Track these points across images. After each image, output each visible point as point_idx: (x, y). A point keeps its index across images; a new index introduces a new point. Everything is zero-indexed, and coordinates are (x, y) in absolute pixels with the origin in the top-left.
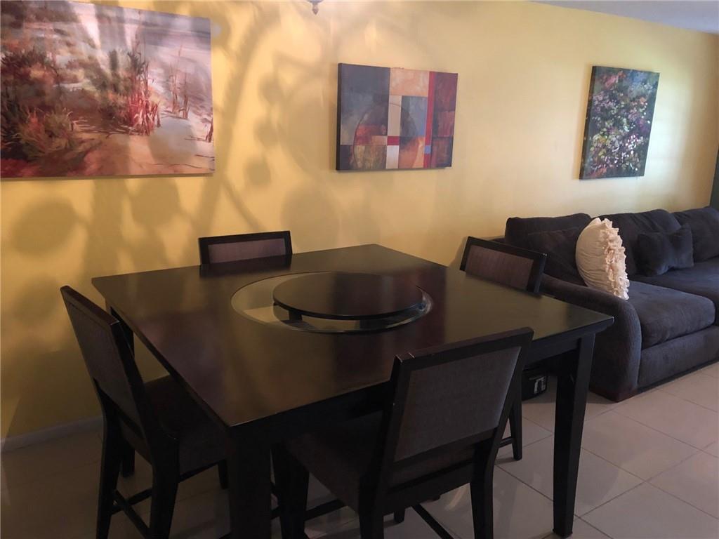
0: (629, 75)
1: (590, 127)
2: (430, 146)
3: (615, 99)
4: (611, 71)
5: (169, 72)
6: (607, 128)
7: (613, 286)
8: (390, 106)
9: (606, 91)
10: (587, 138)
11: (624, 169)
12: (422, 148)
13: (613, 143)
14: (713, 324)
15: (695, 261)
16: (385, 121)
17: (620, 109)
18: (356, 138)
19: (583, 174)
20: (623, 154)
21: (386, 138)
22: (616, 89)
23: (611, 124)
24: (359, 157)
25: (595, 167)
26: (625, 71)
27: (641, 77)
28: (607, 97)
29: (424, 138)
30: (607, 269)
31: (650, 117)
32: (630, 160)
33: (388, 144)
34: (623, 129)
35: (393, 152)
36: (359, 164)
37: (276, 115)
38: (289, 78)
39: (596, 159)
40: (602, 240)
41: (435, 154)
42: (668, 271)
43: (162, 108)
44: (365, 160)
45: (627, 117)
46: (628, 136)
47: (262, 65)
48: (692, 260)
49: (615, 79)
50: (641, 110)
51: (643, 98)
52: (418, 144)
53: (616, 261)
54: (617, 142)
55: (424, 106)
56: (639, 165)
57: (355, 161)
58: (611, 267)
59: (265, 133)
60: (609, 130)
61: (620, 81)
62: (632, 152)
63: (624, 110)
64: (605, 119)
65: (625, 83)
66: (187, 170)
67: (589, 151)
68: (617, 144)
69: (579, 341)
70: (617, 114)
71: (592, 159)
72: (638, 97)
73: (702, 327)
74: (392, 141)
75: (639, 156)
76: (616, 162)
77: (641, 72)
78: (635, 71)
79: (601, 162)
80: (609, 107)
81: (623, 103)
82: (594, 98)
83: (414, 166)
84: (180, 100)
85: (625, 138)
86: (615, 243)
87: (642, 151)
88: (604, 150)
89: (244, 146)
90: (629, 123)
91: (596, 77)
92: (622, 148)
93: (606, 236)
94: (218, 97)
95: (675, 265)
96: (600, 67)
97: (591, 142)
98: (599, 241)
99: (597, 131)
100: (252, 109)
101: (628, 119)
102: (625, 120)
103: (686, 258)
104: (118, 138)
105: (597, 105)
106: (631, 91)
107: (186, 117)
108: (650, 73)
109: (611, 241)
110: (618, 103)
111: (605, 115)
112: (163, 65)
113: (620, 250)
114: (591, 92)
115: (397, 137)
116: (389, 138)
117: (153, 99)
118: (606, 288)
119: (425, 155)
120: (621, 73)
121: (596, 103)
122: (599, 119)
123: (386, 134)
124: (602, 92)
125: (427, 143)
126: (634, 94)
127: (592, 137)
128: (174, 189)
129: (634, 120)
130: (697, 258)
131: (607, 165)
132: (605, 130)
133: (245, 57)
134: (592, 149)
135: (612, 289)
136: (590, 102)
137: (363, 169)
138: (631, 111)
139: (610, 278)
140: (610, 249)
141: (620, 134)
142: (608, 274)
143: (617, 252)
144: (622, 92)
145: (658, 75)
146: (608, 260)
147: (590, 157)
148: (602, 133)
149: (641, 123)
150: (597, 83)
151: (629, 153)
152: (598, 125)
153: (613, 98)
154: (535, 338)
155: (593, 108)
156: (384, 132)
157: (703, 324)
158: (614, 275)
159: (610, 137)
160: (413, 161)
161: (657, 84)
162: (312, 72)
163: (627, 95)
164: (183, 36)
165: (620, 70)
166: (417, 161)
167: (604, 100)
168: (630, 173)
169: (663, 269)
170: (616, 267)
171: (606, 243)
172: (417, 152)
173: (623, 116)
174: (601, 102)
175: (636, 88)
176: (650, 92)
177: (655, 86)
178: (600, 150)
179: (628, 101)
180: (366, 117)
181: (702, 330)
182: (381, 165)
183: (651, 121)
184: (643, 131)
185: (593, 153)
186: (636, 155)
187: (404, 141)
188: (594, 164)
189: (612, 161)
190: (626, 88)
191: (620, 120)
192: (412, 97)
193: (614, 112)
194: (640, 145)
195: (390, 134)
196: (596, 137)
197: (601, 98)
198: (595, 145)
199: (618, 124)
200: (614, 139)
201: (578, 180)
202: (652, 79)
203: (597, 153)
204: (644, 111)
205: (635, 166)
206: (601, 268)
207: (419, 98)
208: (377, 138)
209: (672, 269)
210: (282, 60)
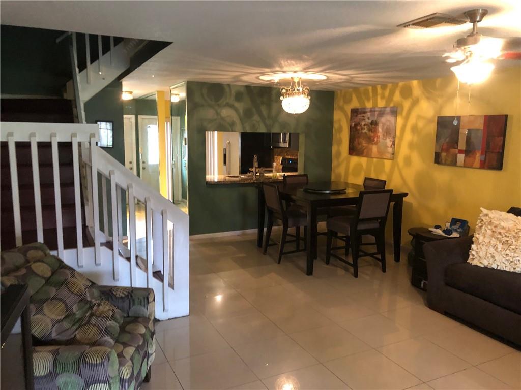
2: (484, 156)
5: (384, 125)
8: (460, 134)
12: (478, 157)
16: (457, 142)
18: (442, 149)
21: (457, 150)
24: (443, 158)
29: (480, 152)
33: (458, 153)
35: (461, 158)
36: (443, 161)
37: (415, 139)
38: (421, 124)
41: (487, 161)
43: (381, 136)
44: (446, 160)
47: (412, 120)
52: (476, 155)
55: (480, 134)
57: (442, 160)
59: (411, 146)
66: (384, 157)
74: (461, 152)
83: (474, 166)
84: (385, 134)
89: (404, 150)
94: (398, 133)
100: (408, 137)
104: (371, 145)
107: (386, 139)
112: (382, 123)
115: (463, 150)
116: (459, 150)
117: (379, 134)
119: (481, 161)
123: (457, 148)
125: (482, 154)
128: (384, 163)
133: (407, 119)
137: (445, 164)
156: (456, 147)
160: (473, 163)
162: (430, 121)
164: (388, 113)
166: (475, 163)
172: (475, 158)
180: (447, 140)
182: (454, 163)
187: (468, 152)
192: (473, 130)
195: (459, 148)
207: (478, 130)
208: (453, 151)
210: (419, 117)
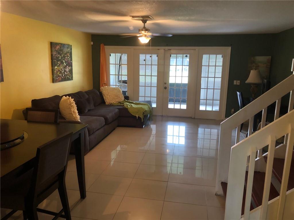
0: (62, 45)
1: (53, 64)
3: (60, 54)
4: (57, 44)
6: (59, 64)
7: (75, 118)
9: (56, 51)
10: (53, 68)
11: (67, 78)
13: (61, 69)
14: (105, 125)
15: (95, 107)
17: (62, 57)
19: (54, 81)
20: (65, 73)
22: (59, 50)
23: (60, 63)
25: (57, 78)
26: (61, 44)
27: (66, 46)
28: (57, 53)
30: (72, 113)
31: (71, 60)
32: (68, 75)
34: (64, 64)
39: (57, 75)
40: (69, 103)
42: (88, 111)
45: (64, 60)
46: (66, 66)
48: (94, 107)
49: (58, 47)
50: (68, 58)
51: (68, 54)
53: (75, 110)
54: (63, 69)
56: (71, 76)
58: (74, 112)
60: (60, 65)
61: (60, 47)
62: (68, 72)
63: (63, 58)
64: (58, 61)
65: (62, 48)
67: (54, 72)
68: (63, 70)
69: (80, 134)
70: (61, 59)
71: (56, 75)
72: (67, 53)
73: (102, 126)
75: (70, 74)
76: (64, 76)
77: (66, 44)
78: (64, 44)
79: (59, 76)
80: (58, 56)
81: (62, 55)
82: (53, 53)
85: (65, 67)
86: (73, 104)
87: (71, 71)
88: (59, 72)
90: (65, 62)
91: (52, 46)
92: (65, 71)
93: (70, 102)
95: (89, 109)
96: (53, 42)
97: (54, 69)
98: (68, 104)
99: (56, 65)
101: (65, 61)
102: (64, 61)
103: (92, 106)
105: (54, 56)
106: (64, 51)
108: (69, 45)
109: (72, 103)
110: (61, 55)
111: (57, 60)
113: (75, 106)
114: (52, 51)
118: (73, 119)
120: (60, 45)
121: (54, 55)
122: (56, 61)
124: (55, 51)
126: (65, 52)
127: (55, 67)
129: (67, 61)
130: (95, 106)
131: (61, 77)
132: (58, 65)
134: (55, 72)
135: (75, 119)
136: (52, 55)
138: (65, 58)
139: (74, 116)
140: (72, 106)
141: (63, 66)
142: (73, 115)
143: (75, 107)
144: (61, 51)
145: (71, 46)
146: (72, 110)
147: (55, 74)
148: (57, 66)
149: (69, 62)
150: (53, 48)
151: (67, 72)
152: (56, 63)
153: (59, 53)
154: (73, 133)
155: (53, 57)
157: (103, 125)
158: (75, 114)
159: (60, 67)
161: (71, 48)
163: (63, 52)
165: (60, 43)
167: (56, 54)
168: (68, 79)
169: (87, 111)
170: (75, 112)
171: (71, 104)
173: (63, 60)
174: (55, 55)
175: (66, 50)
176: (70, 51)
177: (71, 49)
178: (58, 72)
179: (64, 55)
181: (103, 127)
183: (72, 61)
184: (70, 65)
185: (56, 73)
186: (70, 73)
188: (56, 77)
189: (63, 75)
190: (63, 50)
191: (63, 61)
193: (60, 58)
194: (70, 69)
196: (56, 67)
197: (55, 54)
198: (56, 70)
199: (62, 63)
200: (62, 68)
201: (52, 83)
202: (70, 47)
203: (57, 73)
204: (69, 58)
205: (70, 77)
206: (70, 113)
209: (89, 110)
